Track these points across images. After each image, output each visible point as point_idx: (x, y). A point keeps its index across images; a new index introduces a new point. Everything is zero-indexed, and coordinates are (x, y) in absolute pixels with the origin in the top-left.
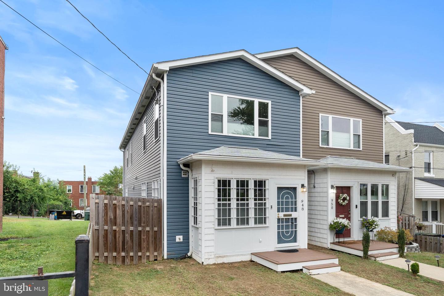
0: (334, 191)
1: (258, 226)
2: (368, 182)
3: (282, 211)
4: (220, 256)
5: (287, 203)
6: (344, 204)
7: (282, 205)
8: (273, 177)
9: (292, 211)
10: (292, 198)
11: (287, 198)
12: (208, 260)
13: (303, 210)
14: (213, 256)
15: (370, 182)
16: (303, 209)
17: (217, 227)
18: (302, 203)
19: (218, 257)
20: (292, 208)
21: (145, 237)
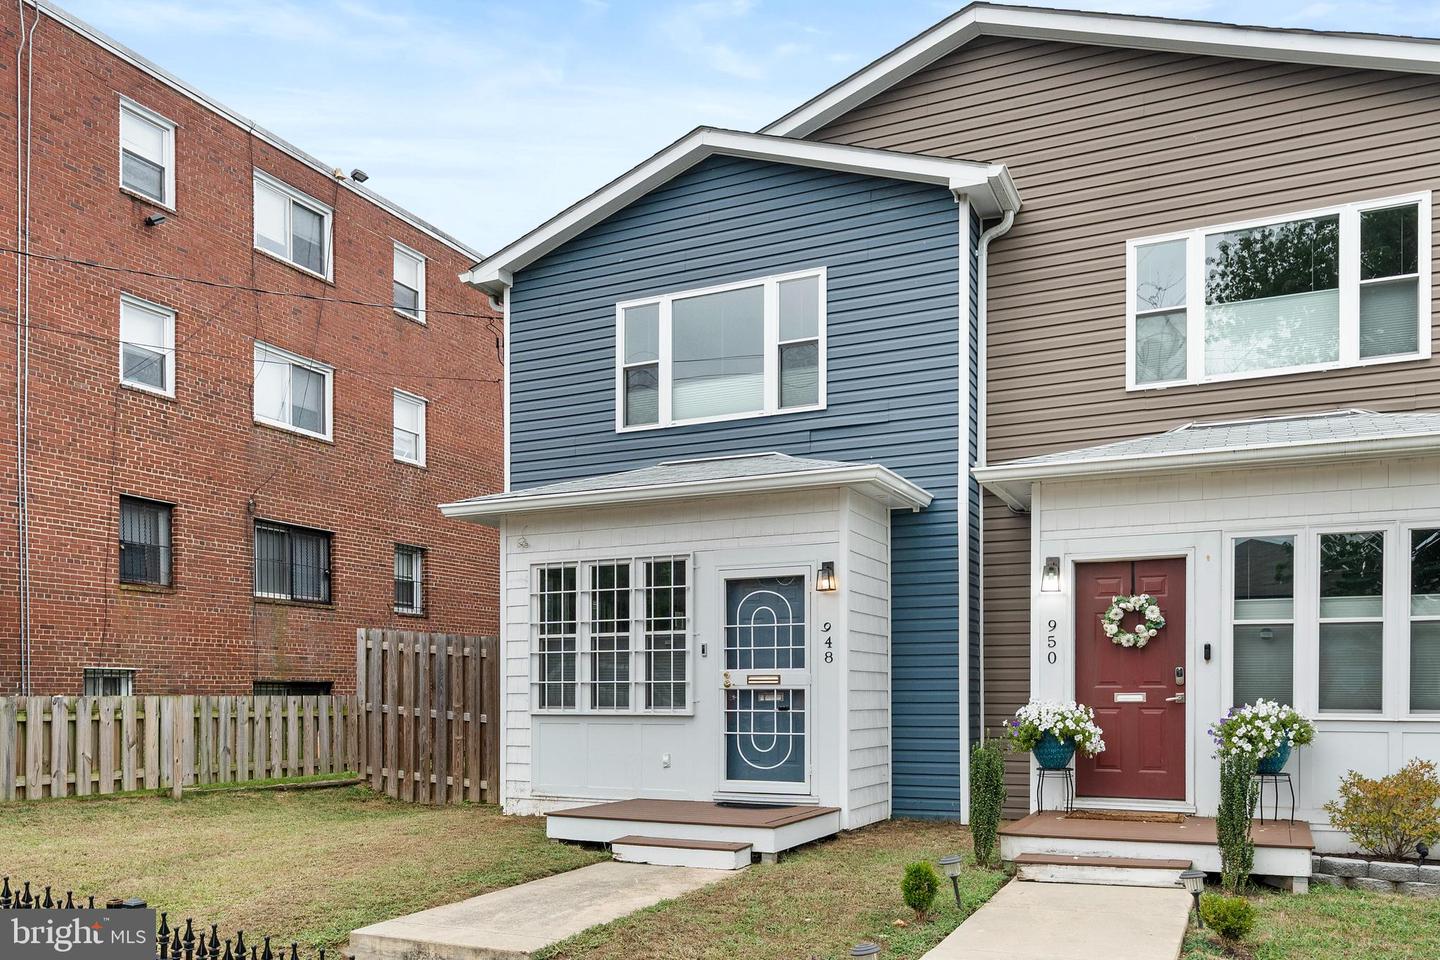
0: (1066, 581)
1: (652, 714)
2: (1296, 527)
3: (745, 665)
4: (546, 794)
5: (763, 636)
6: (1126, 639)
7: (745, 642)
8: (710, 545)
9: (783, 664)
10: (783, 617)
11: (763, 617)
12: (515, 802)
13: (829, 659)
14: (527, 795)
15: (1318, 526)
16: (829, 657)
17: (537, 710)
18: (826, 635)
19: (542, 798)
20: (783, 654)
21: (461, 737)
